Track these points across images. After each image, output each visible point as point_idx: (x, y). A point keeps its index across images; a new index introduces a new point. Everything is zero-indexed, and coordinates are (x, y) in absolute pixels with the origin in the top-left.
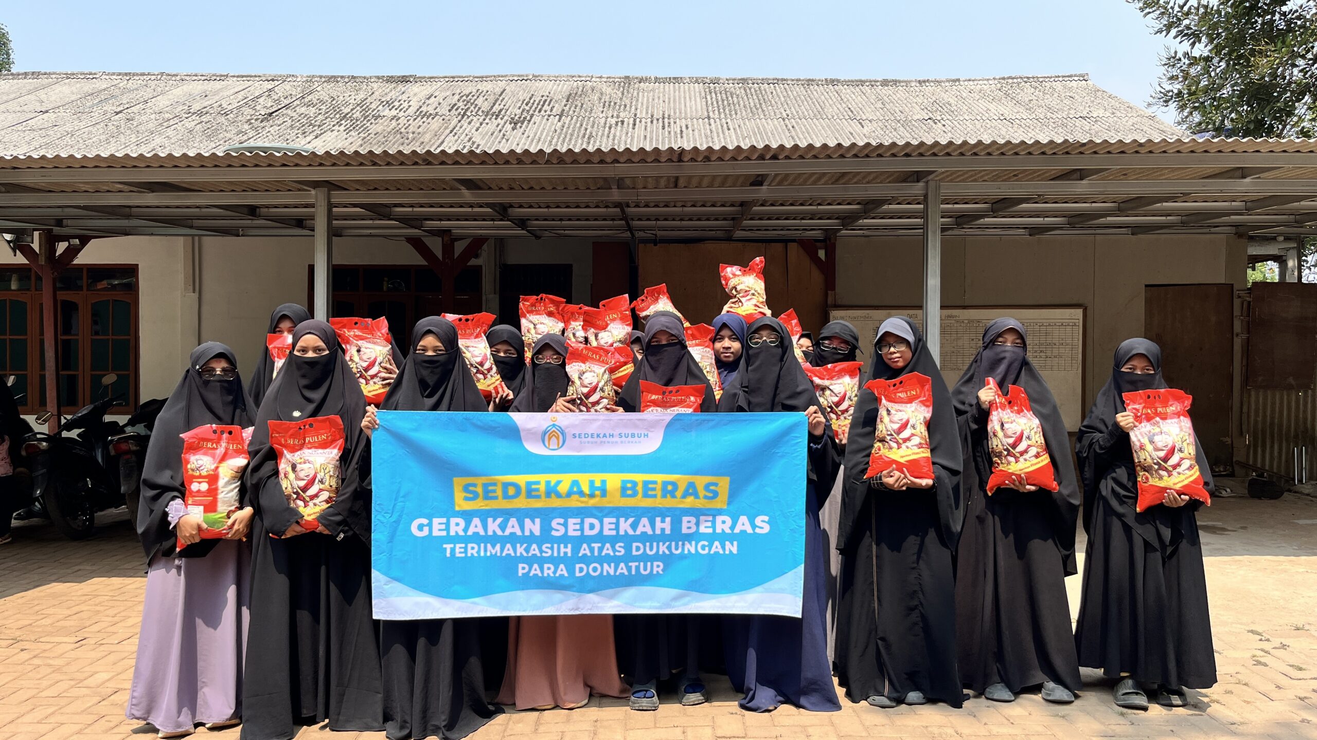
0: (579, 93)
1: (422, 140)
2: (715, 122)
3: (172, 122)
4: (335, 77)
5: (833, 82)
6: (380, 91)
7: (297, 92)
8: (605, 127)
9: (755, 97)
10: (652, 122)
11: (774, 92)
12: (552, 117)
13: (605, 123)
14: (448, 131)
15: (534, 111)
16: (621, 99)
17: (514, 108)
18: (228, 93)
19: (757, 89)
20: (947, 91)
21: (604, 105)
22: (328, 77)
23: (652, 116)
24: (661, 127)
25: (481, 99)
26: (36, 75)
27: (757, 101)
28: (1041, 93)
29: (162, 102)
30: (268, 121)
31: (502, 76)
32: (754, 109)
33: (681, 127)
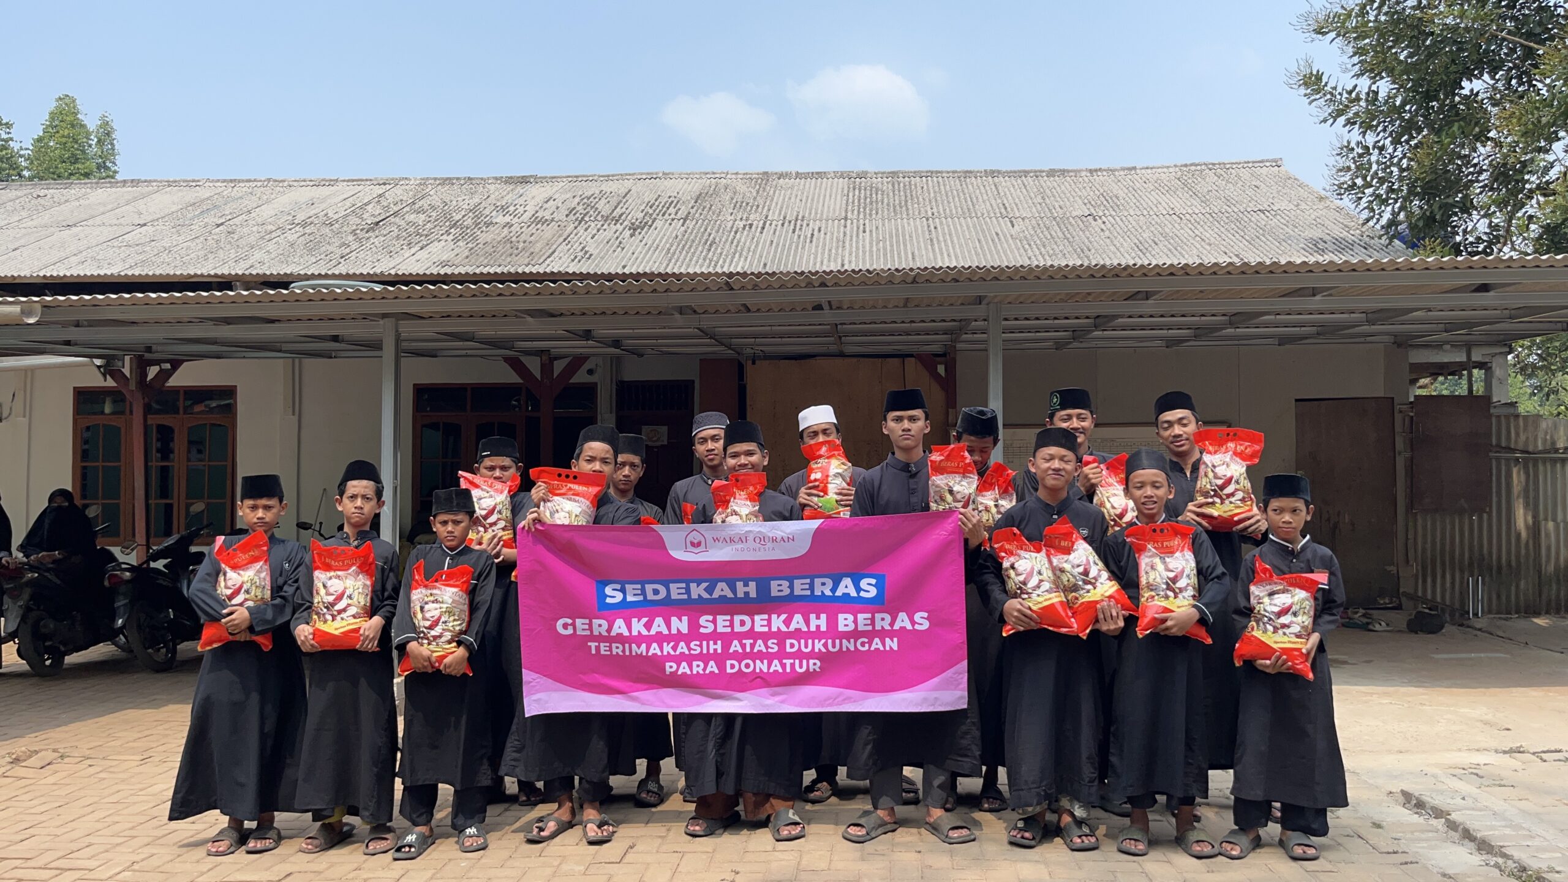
0: (711, 192)
1: (532, 250)
2: (852, 223)
3: (274, 235)
4: (450, 179)
5: (993, 173)
6: (497, 193)
7: (408, 198)
8: (730, 232)
9: (902, 193)
10: (783, 225)
11: (925, 187)
12: (676, 221)
13: (732, 227)
14: (561, 239)
15: (658, 215)
16: (755, 198)
17: (636, 212)
18: (336, 201)
19: (907, 183)
20: (1119, 181)
21: (735, 206)
22: (442, 179)
23: (785, 218)
24: (791, 231)
25: (603, 201)
26: (135, 183)
27: (903, 198)
28: (1224, 183)
29: (267, 212)
30: (374, 231)
31: (630, 175)
32: (898, 208)
33: (813, 230)
